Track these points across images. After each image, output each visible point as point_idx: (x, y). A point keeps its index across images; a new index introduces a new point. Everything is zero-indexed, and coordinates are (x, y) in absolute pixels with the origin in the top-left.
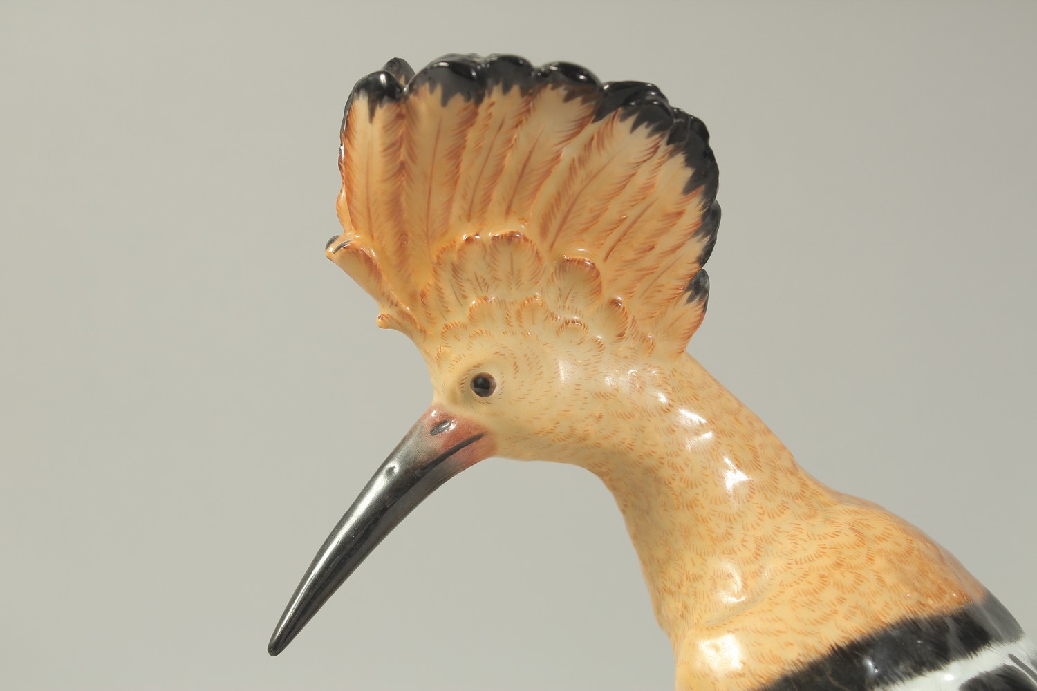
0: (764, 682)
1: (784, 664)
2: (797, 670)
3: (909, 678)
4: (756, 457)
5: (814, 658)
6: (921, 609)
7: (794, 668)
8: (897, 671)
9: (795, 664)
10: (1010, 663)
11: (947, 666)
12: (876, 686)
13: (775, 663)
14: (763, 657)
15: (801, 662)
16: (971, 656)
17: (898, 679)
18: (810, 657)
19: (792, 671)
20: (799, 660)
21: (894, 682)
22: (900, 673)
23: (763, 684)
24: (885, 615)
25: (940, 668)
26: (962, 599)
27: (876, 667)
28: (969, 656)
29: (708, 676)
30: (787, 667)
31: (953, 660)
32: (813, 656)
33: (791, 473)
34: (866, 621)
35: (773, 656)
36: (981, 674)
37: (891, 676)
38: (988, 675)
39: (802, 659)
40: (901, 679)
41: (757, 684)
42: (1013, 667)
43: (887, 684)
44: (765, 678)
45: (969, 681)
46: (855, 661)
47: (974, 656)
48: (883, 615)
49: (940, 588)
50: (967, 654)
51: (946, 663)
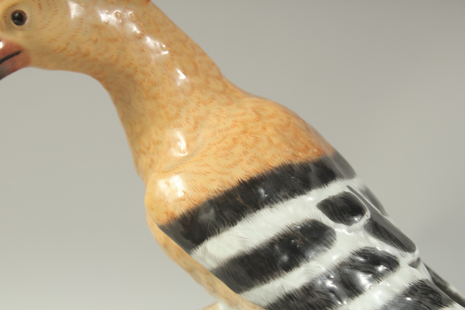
0: (197, 203)
1: (209, 192)
2: (217, 196)
3: (286, 200)
4: (196, 68)
5: (228, 188)
6: (295, 158)
7: (215, 195)
8: (279, 195)
9: (216, 192)
10: (348, 190)
11: (309, 192)
12: (265, 204)
13: (204, 192)
14: (196, 188)
15: (220, 191)
16: (324, 187)
17: (279, 200)
18: (226, 187)
19: (214, 196)
20: (218, 190)
21: (277, 202)
22: (280, 197)
23: (196, 205)
24: (273, 162)
25: (305, 194)
26: (319, 153)
27: (266, 193)
28: (323, 187)
29: (163, 201)
30: (211, 194)
31: (313, 189)
32: (228, 187)
33: (218, 79)
34: (261, 166)
35: (202, 187)
36: (330, 197)
37: (275, 198)
38: (334, 198)
39: (220, 189)
40: (281, 200)
41: (192, 205)
42: (350, 193)
43: (272, 203)
44: (198, 201)
45: (323, 201)
46: (253, 190)
47: (326, 187)
48: (271, 162)
49: (306, 146)
50: (322, 185)
51: (309, 190)
